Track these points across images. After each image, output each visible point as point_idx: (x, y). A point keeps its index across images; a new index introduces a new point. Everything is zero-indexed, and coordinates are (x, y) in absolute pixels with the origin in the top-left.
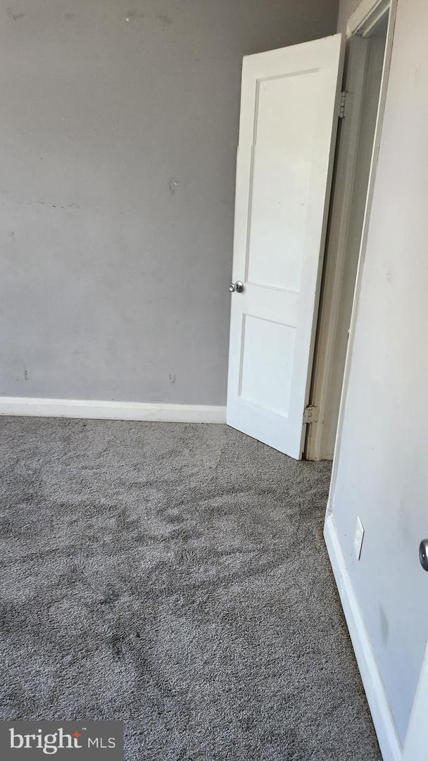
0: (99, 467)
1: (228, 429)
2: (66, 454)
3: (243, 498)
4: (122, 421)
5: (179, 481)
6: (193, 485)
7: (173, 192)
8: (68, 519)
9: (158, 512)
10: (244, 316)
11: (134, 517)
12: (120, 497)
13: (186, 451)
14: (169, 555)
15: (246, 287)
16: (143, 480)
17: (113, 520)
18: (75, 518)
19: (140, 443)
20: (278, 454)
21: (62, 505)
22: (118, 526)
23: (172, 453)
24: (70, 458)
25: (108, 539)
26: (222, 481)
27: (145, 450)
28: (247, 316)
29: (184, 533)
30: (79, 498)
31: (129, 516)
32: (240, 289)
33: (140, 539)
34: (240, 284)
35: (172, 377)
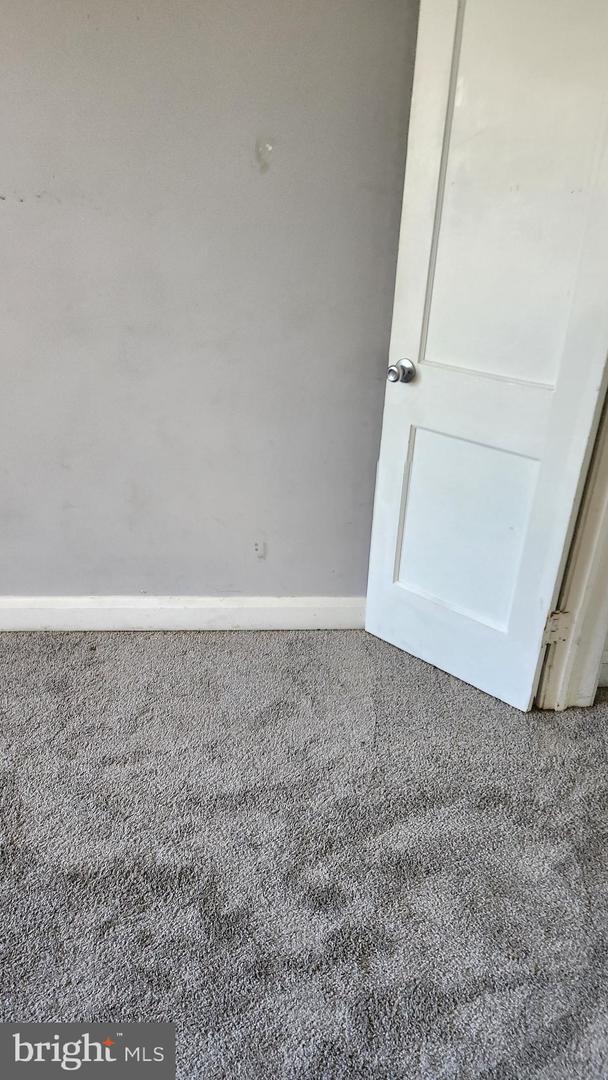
0: (138, 755)
1: (373, 645)
2: (63, 726)
3: (450, 822)
4: (165, 632)
5: (310, 784)
6: (341, 792)
7: (265, 167)
8: (90, 918)
9: (287, 878)
10: (413, 430)
11: (236, 901)
12: (197, 840)
13: (305, 703)
14: (339, 1015)
15: (421, 369)
16: (234, 786)
17: (193, 913)
18: (107, 913)
19: (209, 686)
20: (481, 696)
21: (73, 878)
22: (207, 931)
23: (281, 708)
24: (75, 736)
25: (190, 975)
26: (396, 779)
27: (223, 705)
28: (418, 431)
29: (357, 939)
30: (108, 851)
31: (225, 898)
32: (409, 376)
33: (262, 970)
34: (407, 365)
35: (261, 547)
